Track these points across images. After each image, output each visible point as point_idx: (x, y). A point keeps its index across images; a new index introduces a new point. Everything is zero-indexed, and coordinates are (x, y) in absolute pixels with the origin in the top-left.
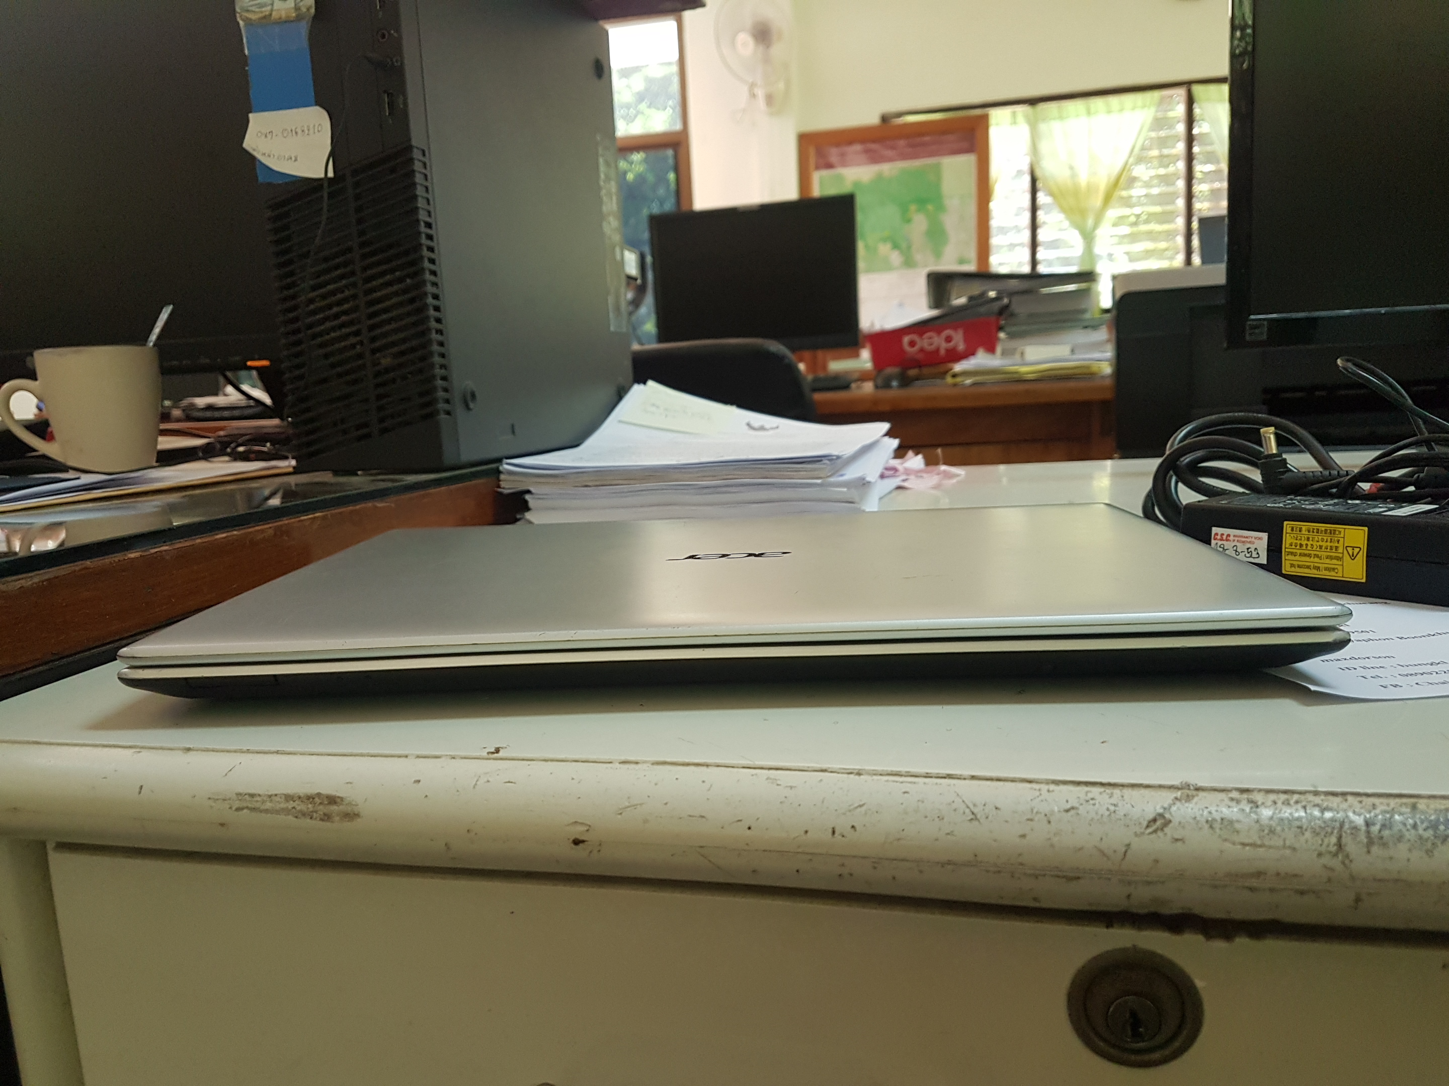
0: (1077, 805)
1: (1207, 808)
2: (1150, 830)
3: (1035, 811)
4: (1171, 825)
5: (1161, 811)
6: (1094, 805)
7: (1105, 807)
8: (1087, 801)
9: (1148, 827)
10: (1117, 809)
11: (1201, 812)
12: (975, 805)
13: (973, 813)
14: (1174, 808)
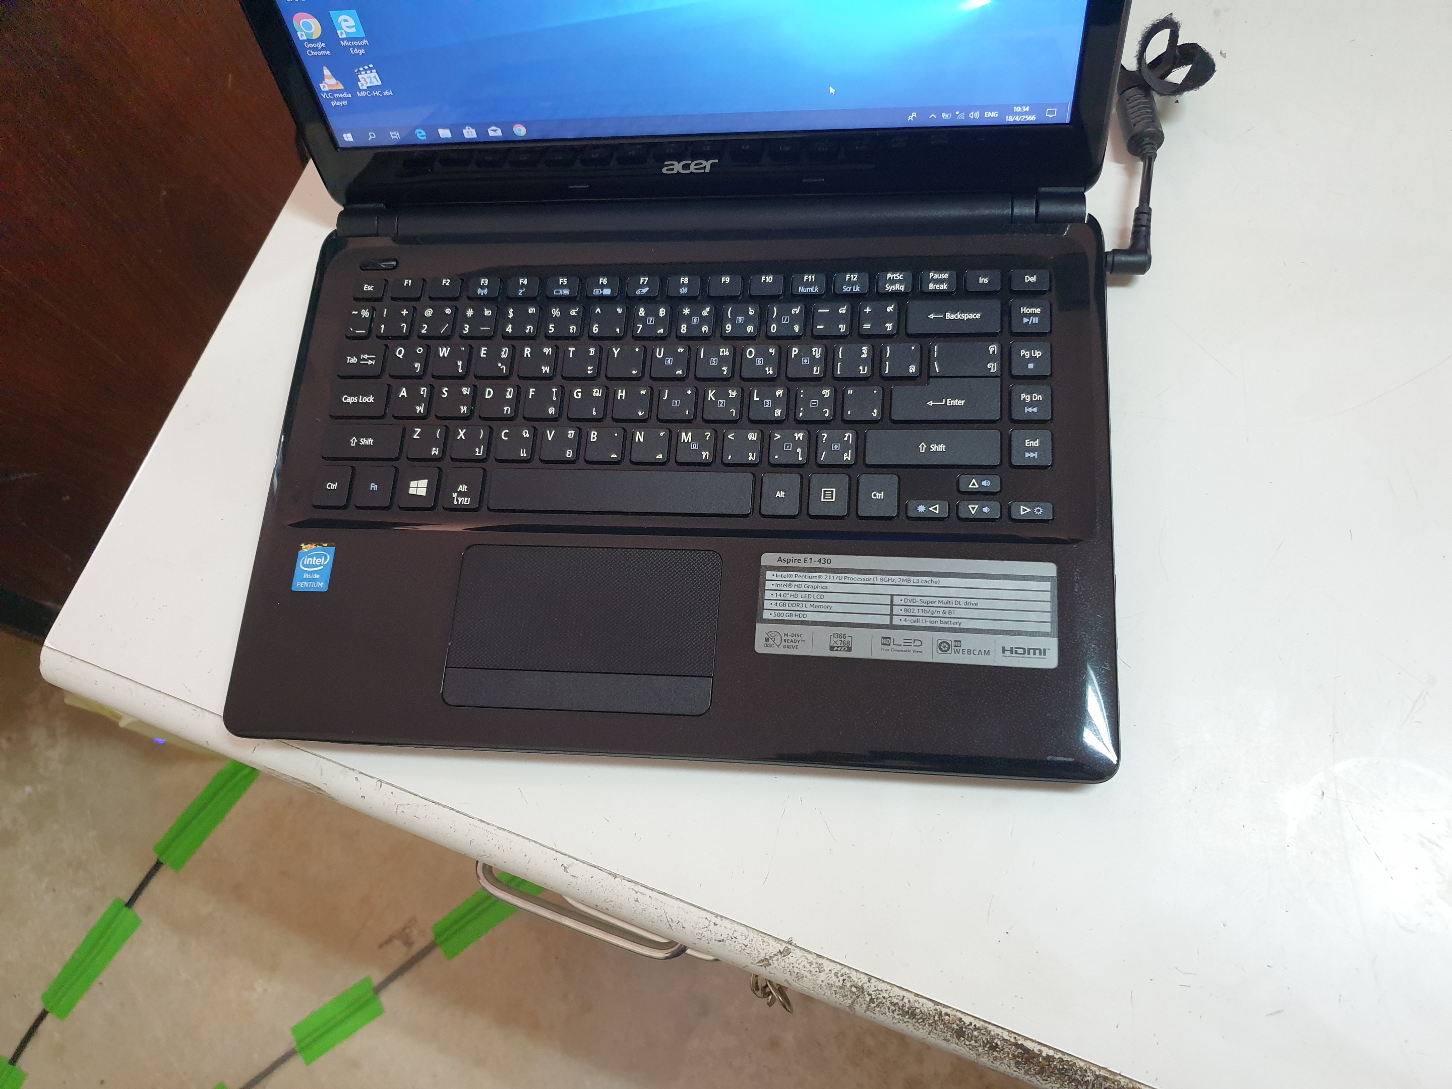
0: (725, 939)
1: (793, 963)
2: (758, 964)
3: (703, 935)
4: (770, 966)
5: (768, 957)
6: (735, 942)
7: (741, 945)
8: (732, 938)
9: (758, 963)
10: (746, 948)
11: (788, 965)
12: (672, 920)
13: (670, 926)
14: (775, 959)
